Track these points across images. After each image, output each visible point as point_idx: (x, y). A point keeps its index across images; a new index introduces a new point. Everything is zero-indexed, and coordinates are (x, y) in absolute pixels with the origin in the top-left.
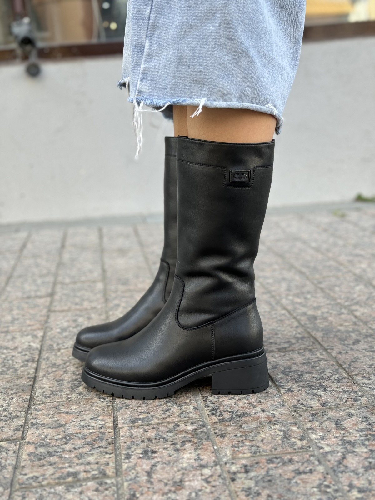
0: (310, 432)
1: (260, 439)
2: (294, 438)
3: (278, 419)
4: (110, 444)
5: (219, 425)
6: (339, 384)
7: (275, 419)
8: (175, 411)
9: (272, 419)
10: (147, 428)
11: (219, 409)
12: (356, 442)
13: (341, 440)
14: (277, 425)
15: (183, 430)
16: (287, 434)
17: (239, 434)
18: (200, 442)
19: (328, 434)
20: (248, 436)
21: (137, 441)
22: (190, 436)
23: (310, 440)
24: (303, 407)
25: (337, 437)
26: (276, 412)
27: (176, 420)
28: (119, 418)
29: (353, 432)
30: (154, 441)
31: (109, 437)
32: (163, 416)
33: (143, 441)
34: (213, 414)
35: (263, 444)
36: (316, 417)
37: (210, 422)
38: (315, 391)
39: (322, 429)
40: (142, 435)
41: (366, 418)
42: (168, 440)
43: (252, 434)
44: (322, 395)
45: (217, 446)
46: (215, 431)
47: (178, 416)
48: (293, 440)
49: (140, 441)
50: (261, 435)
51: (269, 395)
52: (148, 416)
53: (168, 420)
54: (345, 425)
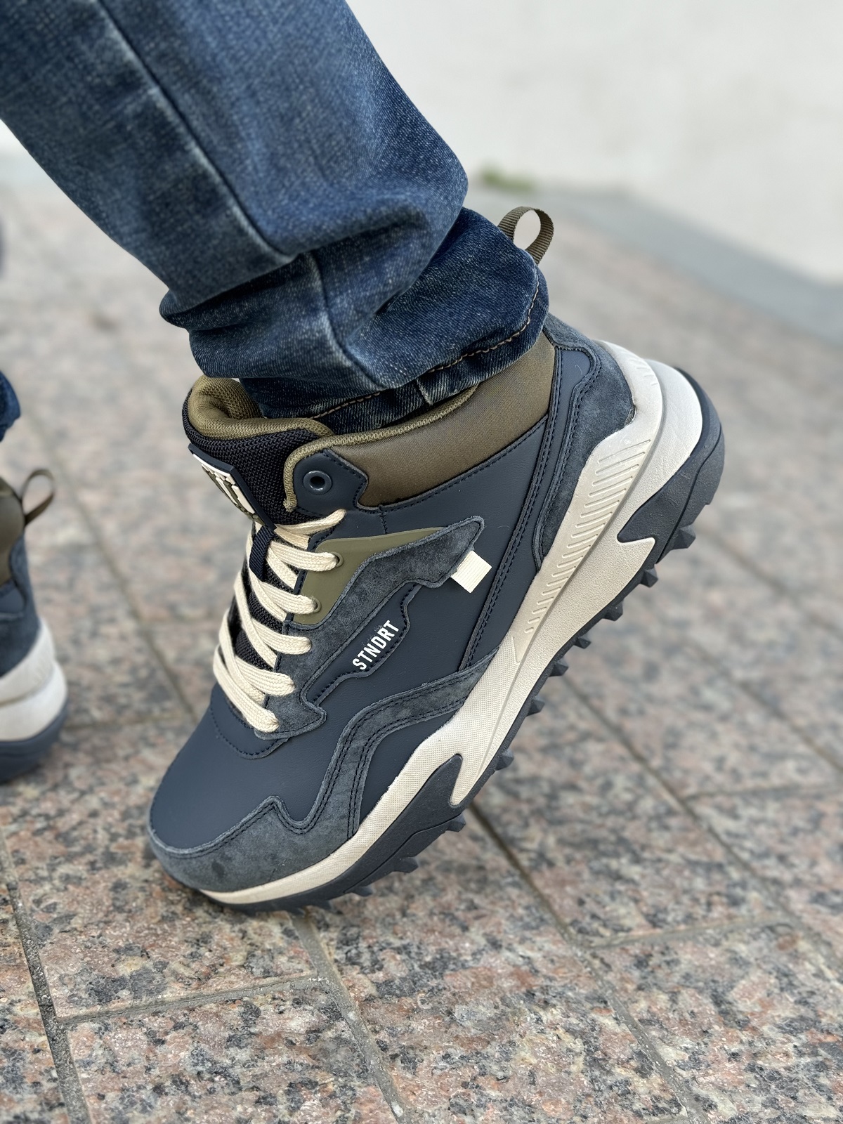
0: (654, 1033)
1: (523, 1070)
2: (622, 1063)
3: (548, 983)
4: (51, 1108)
5: (382, 1011)
6: (667, 835)
7: (541, 981)
8: (227, 944)
9: (531, 980)
10: (156, 1024)
11: (364, 938)
12: (793, 1076)
13: (752, 1069)
14: (554, 1006)
15: (279, 1034)
16: (596, 1049)
17: (457, 1052)
18: (345, 1086)
19: (706, 1044)
20: (485, 1058)
21: (139, 1088)
22: (304, 1059)
23: (666, 1070)
24: (602, 930)
25: (734, 1056)
26: (532, 949)
27: (242, 984)
28: (52, 979)
29: (772, 1034)
30: (195, 1087)
31: (41, 1074)
32: (193, 965)
33: (158, 1090)
34: (352, 961)
35: (541, 1094)
36: (649, 969)
37: (352, 995)
38: (614, 864)
39: (682, 1022)
40: (148, 1059)
41: (786, 975)
42: (242, 1083)
43: (493, 1050)
44: (637, 877)
45: (401, 1105)
46: (377, 1036)
47: (243, 966)
48: (620, 1073)
49: (150, 1087)
50: (523, 1054)
51: (491, 877)
52: (147, 971)
53: (216, 984)
54: (741, 1007)
